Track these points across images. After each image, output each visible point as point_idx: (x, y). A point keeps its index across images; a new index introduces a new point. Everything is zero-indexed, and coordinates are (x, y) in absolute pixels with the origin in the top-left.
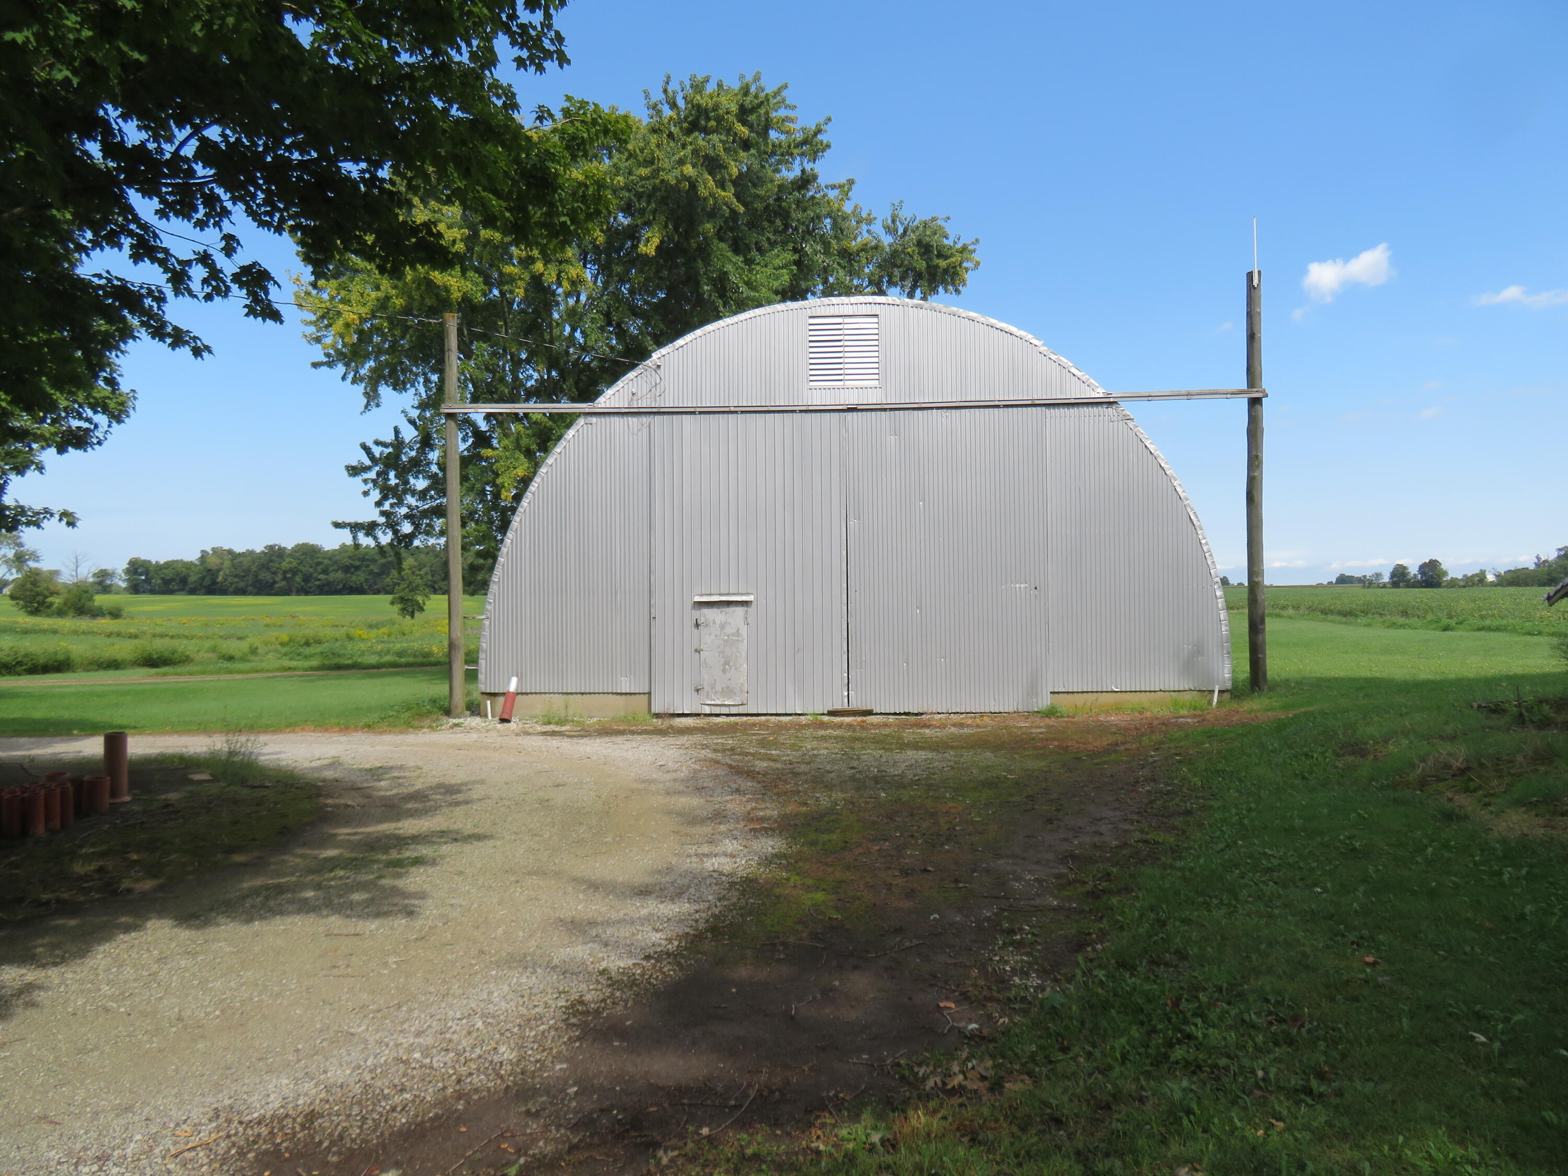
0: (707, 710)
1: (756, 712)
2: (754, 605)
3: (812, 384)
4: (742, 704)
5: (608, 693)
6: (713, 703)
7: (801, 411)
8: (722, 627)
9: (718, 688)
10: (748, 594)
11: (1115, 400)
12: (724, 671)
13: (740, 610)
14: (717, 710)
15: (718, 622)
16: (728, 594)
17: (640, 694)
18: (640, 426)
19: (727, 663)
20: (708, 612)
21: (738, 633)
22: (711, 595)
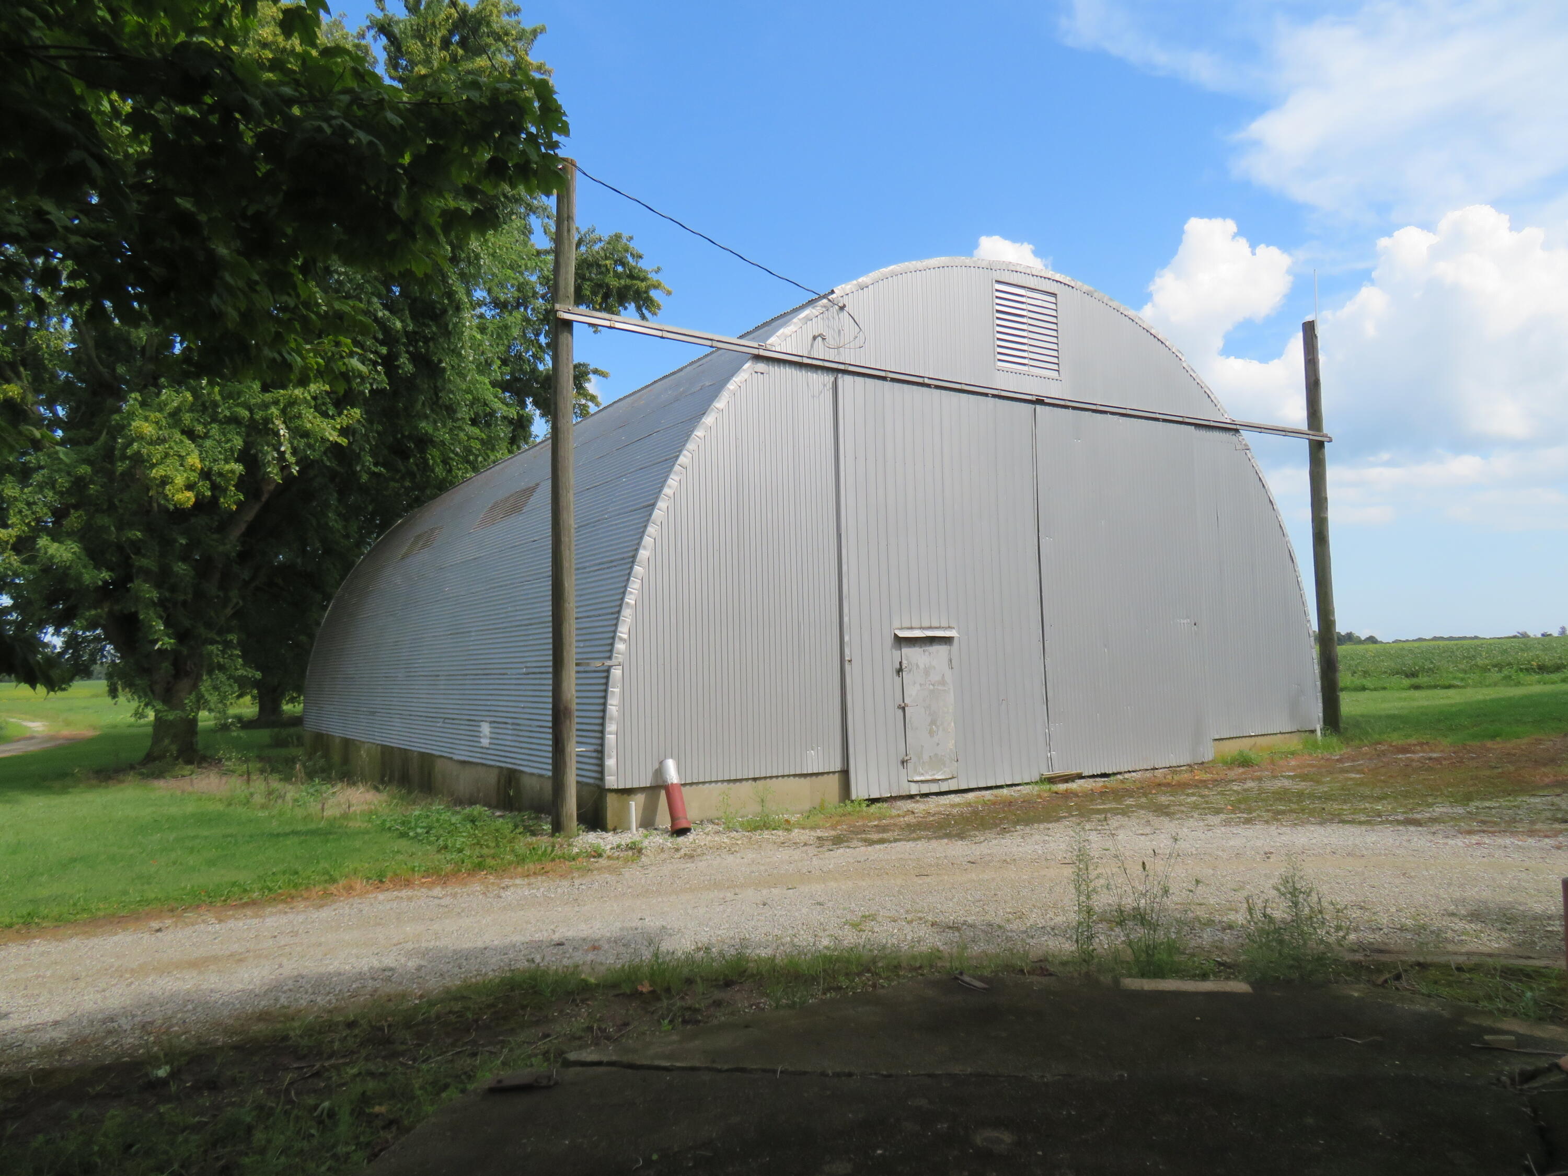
0: (914, 789)
1: (966, 787)
2: (956, 642)
3: (1000, 364)
4: (953, 778)
5: (789, 776)
6: (922, 778)
7: (994, 396)
8: (927, 672)
9: (926, 757)
10: (950, 628)
11: (1238, 427)
12: (931, 733)
13: (940, 650)
14: (925, 789)
15: (922, 666)
16: (930, 628)
17: (828, 773)
18: (821, 387)
19: (933, 722)
20: (912, 654)
21: (943, 682)
22: (911, 628)
